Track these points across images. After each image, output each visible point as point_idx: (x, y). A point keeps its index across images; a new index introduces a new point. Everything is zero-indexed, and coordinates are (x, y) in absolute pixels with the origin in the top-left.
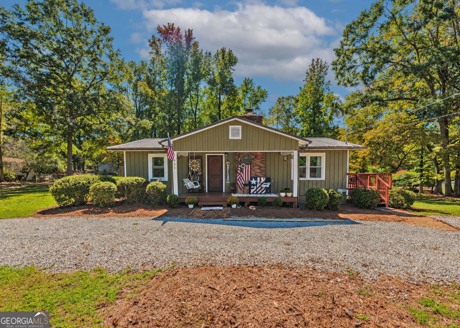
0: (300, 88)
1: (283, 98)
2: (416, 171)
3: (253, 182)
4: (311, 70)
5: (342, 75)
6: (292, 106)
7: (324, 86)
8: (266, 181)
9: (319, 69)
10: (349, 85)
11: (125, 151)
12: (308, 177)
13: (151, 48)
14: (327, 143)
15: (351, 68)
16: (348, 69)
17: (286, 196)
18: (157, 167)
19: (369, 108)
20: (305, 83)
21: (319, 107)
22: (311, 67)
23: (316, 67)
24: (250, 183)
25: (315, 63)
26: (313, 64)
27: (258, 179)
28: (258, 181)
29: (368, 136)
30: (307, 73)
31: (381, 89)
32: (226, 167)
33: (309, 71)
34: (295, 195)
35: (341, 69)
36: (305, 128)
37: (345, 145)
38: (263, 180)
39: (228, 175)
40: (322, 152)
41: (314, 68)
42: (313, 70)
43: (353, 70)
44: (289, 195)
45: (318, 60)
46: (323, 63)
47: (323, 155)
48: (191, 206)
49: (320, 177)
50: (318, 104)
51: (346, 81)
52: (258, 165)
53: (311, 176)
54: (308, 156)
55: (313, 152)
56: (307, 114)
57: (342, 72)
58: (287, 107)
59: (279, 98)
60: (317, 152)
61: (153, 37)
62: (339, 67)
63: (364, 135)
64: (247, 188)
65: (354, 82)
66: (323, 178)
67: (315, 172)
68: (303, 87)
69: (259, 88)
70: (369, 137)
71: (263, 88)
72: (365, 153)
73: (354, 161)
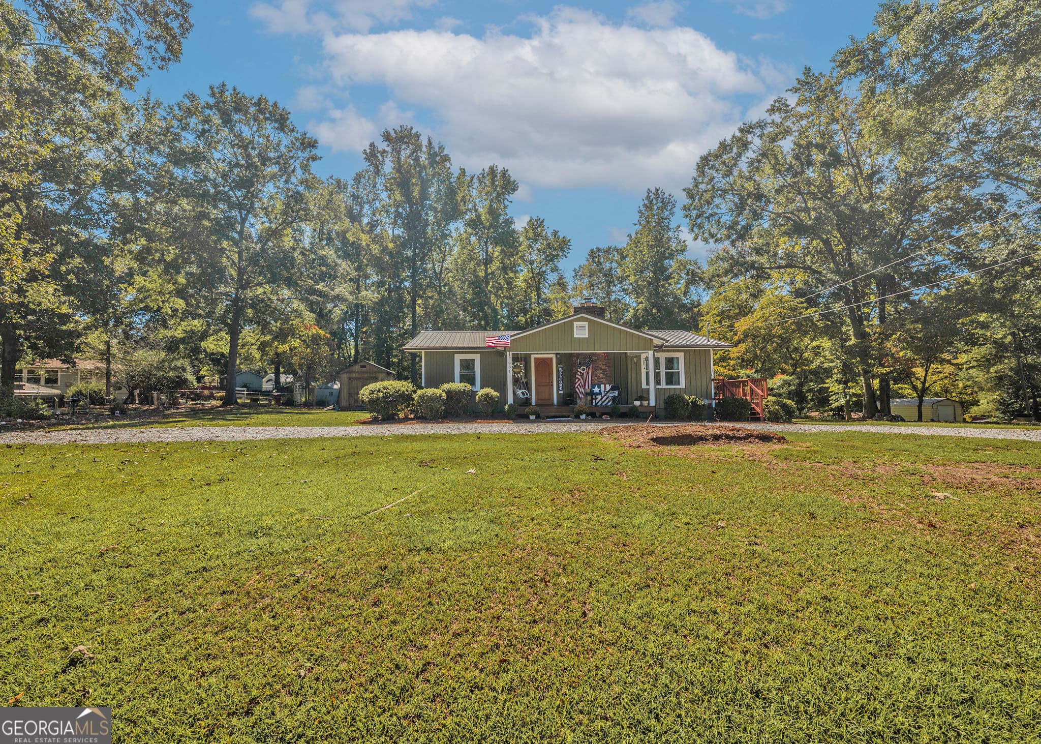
0: (630, 236)
1: (599, 250)
2: (836, 381)
3: (596, 390)
4: (645, 205)
5: (700, 226)
6: (614, 265)
7: (670, 234)
8: (613, 389)
9: (660, 204)
10: (711, 241)
11: (423, 351)
12: (663, 385)
13: (367, 164)
14: (684, 339)
15: (712, 215)
16: (708, 218)
17: (641, 405)
18: (466, 372)
19: (741, 281)
20: (638, 228)
21: (663, 269)
22: (646, 202)
23: (655, 201)
24: (592, 391)
25: (653, 196)
26: (648, 197)
27: (602, 386)
28: (603, 389)
29: (742, 325)
30: (640, 212)
31: (758, 251)
32: (558, 371)
33: (642, 208)
34: (652, 403)
35: (698, 217)
36: (641, 305)
37: (706, 343)
38: (608, 387)
39: (561, 382)
40: (679, 351)
41: (651, 203)
42: (649, 206)
43: (716, 218)
44: (645, 403)
45: (657, 190)
46: (666, 195)
47: (681, 356)
48: (532, 417)
49: (679, 384)
50: (662, 264)
51: (706, 235)
52: (601, 369)
53: (667, 384)
54: (662, 356)
55: (668, 351)
56: (643, 281)
57: (699, 221)
58: (607, 266)
59: (592, 251)
60: (674, 351)
61: (372, 145)
62: (694, 213)
63: (736, 325)
64: (589, 398)
65: (719, 236)
66: (682, 385)
67: (671, 378)
68: (633, 236)
69: (555, 233)
70: (744, 328)
71: (561, 235)
72: (739, 352)
73: (724, 364)
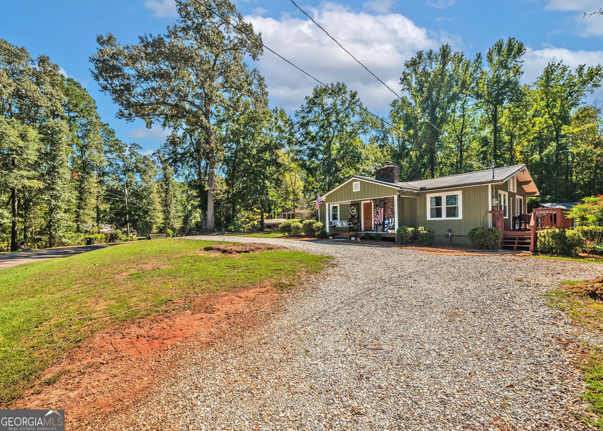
3: (387, 222)
12: (444, 217)
27: (390, 219)
28: (390, 222)
40: (459, 189)
47: (460, 193)
48: (330, 238)
49: (458, 216)
53: (447, 216)
54: (443, 195)
55: (449, 191)
60: (453, 190)
64: (381, 227)
66: (460, 217)
67: (452, 212)
